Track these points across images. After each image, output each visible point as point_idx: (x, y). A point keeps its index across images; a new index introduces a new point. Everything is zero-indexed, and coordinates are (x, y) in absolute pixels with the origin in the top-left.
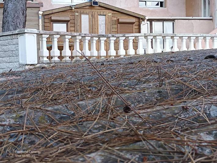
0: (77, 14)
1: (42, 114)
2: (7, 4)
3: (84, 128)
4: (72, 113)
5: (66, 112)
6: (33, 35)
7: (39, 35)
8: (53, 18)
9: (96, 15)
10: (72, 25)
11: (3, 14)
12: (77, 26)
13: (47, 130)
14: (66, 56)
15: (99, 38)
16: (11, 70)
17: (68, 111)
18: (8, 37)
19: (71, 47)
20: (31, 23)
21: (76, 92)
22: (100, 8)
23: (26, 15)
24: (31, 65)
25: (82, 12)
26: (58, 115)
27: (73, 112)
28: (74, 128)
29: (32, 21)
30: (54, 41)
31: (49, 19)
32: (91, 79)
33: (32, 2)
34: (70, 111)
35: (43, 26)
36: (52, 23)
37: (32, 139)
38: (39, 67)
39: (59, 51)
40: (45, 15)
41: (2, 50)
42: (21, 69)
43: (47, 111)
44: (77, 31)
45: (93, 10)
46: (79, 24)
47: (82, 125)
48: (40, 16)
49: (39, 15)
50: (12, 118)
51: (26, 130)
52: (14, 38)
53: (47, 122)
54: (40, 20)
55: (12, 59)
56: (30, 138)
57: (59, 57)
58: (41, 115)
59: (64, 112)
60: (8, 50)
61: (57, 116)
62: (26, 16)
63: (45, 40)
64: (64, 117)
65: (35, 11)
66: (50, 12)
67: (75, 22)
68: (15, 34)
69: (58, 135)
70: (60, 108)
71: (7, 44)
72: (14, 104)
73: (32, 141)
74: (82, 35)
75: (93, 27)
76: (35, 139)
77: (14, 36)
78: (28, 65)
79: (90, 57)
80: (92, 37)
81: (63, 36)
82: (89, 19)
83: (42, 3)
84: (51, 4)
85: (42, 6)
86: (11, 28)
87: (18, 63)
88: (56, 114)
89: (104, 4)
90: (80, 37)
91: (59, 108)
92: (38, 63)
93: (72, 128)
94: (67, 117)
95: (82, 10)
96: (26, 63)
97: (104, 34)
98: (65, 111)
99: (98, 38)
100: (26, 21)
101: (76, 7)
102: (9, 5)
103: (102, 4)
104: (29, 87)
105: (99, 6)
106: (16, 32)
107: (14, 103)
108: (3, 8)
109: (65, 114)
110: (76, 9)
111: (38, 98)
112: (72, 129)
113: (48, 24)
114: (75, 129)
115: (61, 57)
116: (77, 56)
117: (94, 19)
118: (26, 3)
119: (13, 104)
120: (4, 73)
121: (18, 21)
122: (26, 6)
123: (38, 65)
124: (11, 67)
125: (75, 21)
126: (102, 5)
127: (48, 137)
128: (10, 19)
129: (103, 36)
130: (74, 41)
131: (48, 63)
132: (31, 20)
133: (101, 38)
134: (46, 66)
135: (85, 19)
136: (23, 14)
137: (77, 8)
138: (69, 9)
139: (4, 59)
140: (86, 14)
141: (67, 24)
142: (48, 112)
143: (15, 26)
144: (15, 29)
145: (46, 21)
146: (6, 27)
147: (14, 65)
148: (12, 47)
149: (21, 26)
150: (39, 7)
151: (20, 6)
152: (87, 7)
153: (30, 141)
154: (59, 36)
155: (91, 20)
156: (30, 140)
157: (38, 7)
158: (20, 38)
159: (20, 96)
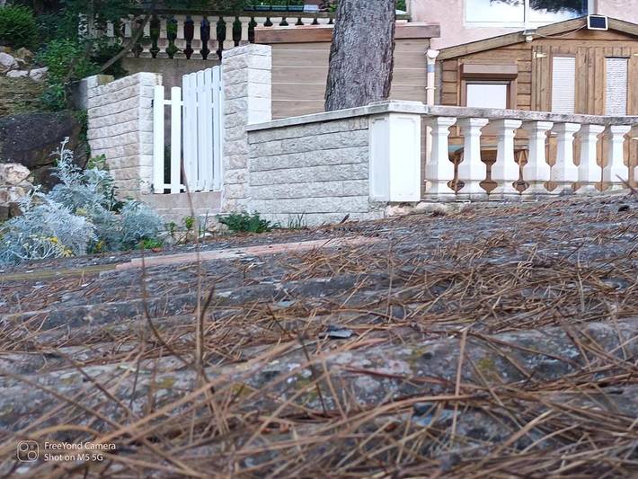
0: (539, 56)
1: (487, 354)
2: (343, 33)
3: (628, 404)
4: (572, 356)
5: (555, 350)
6: (411, 119)
7: (429, 119)
8: (468, 69)
9: (597, 59)
10: (524, 89)
11: (330, 60)
12: (538, 90)
13: (516, 400)
14: (503, 182)
15: (608, 127)
16: (347, 217)
17: (560, 349)
18: (341, 123)
19: (521, 154)
20: (405, 84)
21: (564, 292)
22: (612, 36)
23: (392, 61)
24: (403, 204)
25: (554, 48)
26: (531, 358)
27: (575, 353)
28: (597, 403)
29: (406, 77)
30: (470, 135)
31: (457, 71)
32: (603, 254)
33: (410, 24)
34: (568, 350)
35: (438, 93)
36: (464, 82)
37: (476, 424)
38: (424, 212)
39: (484, 166)
40: (445, 60)
41: (324, 162)
42: (373, 216)
43: (500, 344)
44: (538, 107)
45: (588, 44)
46: (544, 85)
47: (620, 396)
48: (431, 63)
49: (428, 60)
50: (404, 358)
51: (461, 397)
52: (357, 126)
53: (501, 376)
54: (431, 76)
55: (351, 186)
56: (470, 419)
57: (482, 184)
58: (484, 356)
59: (551, 351)
60: (339, 162)
61: (530, 362)
62: (392, 65)
63: (444, 132)
64: (552, 366)
65: (417, 48)
66: (461, 52)
67: (534, 80)
68: (360, 117)
69: (552, 419)
70: (537, 338)
71: (338, 145)
72: (388, 319)
73: (478, 428)
74: (555, 119)
75: (588, 96)
76: (485, 424)
77: (357, 121)
78: (394, 204)
79: (575, 185)
80: (585, 125)
81: (496, 121)
82: (578, 70)
83: (438, 27)
84: (464, 28)
85: (438, 35)
86: (349, 98)
87: (367, 198)
88: (525, 354)
89: (625, 25)
90: (549, 126)
91: (535, 340)
92: (423, 199)
93: (589, 400)
94: (559, 367)
95: (555, 45)
96: (387, 200)
97: (622, 114)
98: (551, 347)
99: (603, 128)
100: (390, 80)
101: (539, 34)
102: (346, 33)
103: (618, 23)
104: (418, 270)
105: (610, 30)
106: (365, 110)
107: (386, 315)
108: (331, 44)
109: (553, 358)
110: (537, 41)
111: (453, 303)
112: (592, 404)
113: (453, 85)
114: (602, 405)
115: (488, 184)
116: (535, 182)
117: (591, 69)
118: (394, 27)
119: (384, 317)
120: (329, 225)
121: (370, 79)
122: (392, 36)
123: (423, 206)
124: (347, 208)
125: (534, 77)
126: (620, 27)
127: (524, 422)
128: (347, 74)
129: (620, 121)
130: (529, 137)
131: (450, 201)
132: (404, 77)
133: (614, 129)
134: (444, 207)
135: (564, 71)
136: (384, 59)
137: (542, 38)
138: (516, 41)
139: (329, 186)
140: (568, 54)
141: (509, 86)
142: (502, 349)
143: (361, 93)
144: (360, 103)
145: (449, 76)
146: (335, 97)
147: (355, 203)
148: (352, 154)
149: (379, 94)
150: (429, 38)
151: (377, 36)
152: (572, 35)
153: (471, 428)
154: (486, 121)
155: (583, 72)
156: (470, 425)
157: (426, 36)
158: (375, 127)
159: (396, 295)
